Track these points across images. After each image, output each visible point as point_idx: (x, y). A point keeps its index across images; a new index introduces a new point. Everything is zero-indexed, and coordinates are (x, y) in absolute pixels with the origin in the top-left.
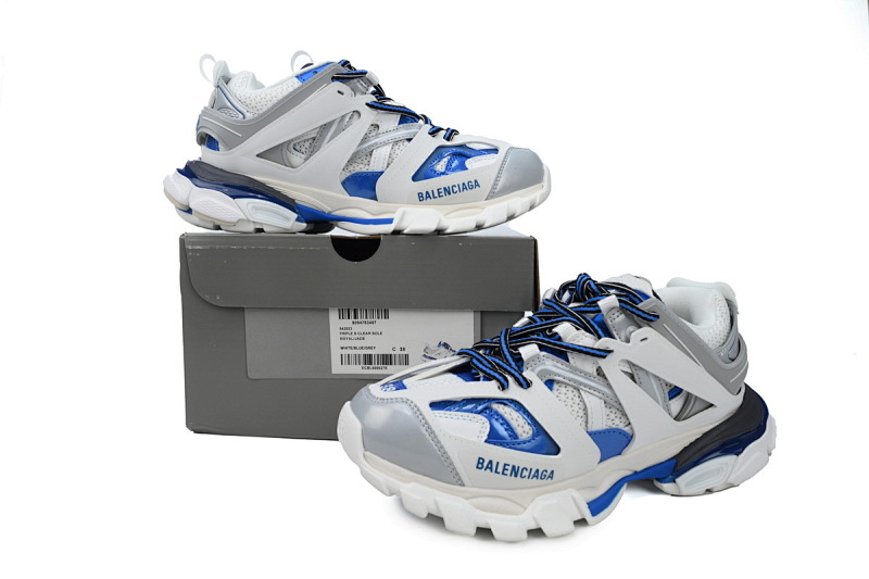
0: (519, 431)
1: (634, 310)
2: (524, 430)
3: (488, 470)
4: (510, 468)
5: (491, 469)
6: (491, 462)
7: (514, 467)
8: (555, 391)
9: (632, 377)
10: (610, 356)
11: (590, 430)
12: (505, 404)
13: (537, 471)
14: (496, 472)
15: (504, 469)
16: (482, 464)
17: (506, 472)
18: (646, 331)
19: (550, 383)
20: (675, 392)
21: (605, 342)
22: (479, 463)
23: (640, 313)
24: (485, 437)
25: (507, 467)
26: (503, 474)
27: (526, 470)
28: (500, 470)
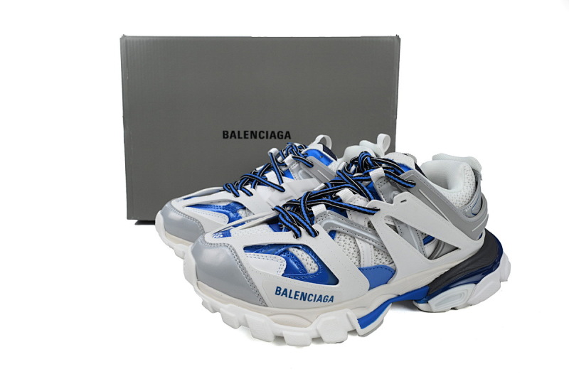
0: (308, 267)
1: (396, 179)
2: (312, 267)
3: (284, 296)
4: (300, 294)
5: (286, 295)
6: (286, 290)
7: (303, 293)
8: (336, 239)
9: (395, 229)
10: (377, 214)
11: (362, 267)
12: (299, 248)
13: (321, 296)
14: (290, 297)
15: (296, 295)
16: (279, 291)
17: (297, 297)
18: (406, 195)
19: (332, 234)
20: (428, 239)
21: (374, 203)
22: (277, 290)
23: (401, 181)
24: (283, 272)
25: (298, 294)
26: (295, 298)
27: (312, 295)
28: (293, 295)
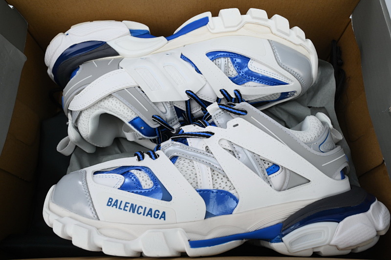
0: (143, 184)
1: (231, 110)
2: (147, 183)
3: (115, 207)
4: (129, 206)
5: (116, 206)
6: (117, 201)
7: (132, 205)
9: (232, 153)
10: (212, 137)
12: (140, 170)
13: (151, 210)
14: (120, 208)
15: (125, 206)
16: (111, 202)
17: (126, 208)
18: (238, 120)
19: (174, 159)
21: (209, 128)
22: (109, 201)
23: (235, 111)
24: (119, 187)
25: (127, 205)
26: (124, 209)
27: (142, 208)
28: (122, 207)
